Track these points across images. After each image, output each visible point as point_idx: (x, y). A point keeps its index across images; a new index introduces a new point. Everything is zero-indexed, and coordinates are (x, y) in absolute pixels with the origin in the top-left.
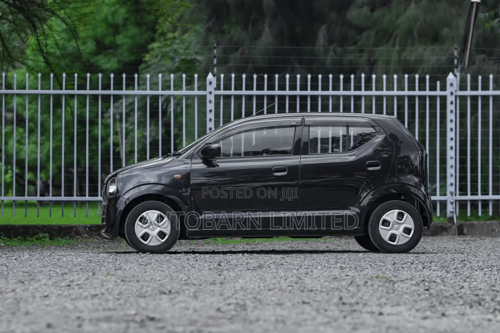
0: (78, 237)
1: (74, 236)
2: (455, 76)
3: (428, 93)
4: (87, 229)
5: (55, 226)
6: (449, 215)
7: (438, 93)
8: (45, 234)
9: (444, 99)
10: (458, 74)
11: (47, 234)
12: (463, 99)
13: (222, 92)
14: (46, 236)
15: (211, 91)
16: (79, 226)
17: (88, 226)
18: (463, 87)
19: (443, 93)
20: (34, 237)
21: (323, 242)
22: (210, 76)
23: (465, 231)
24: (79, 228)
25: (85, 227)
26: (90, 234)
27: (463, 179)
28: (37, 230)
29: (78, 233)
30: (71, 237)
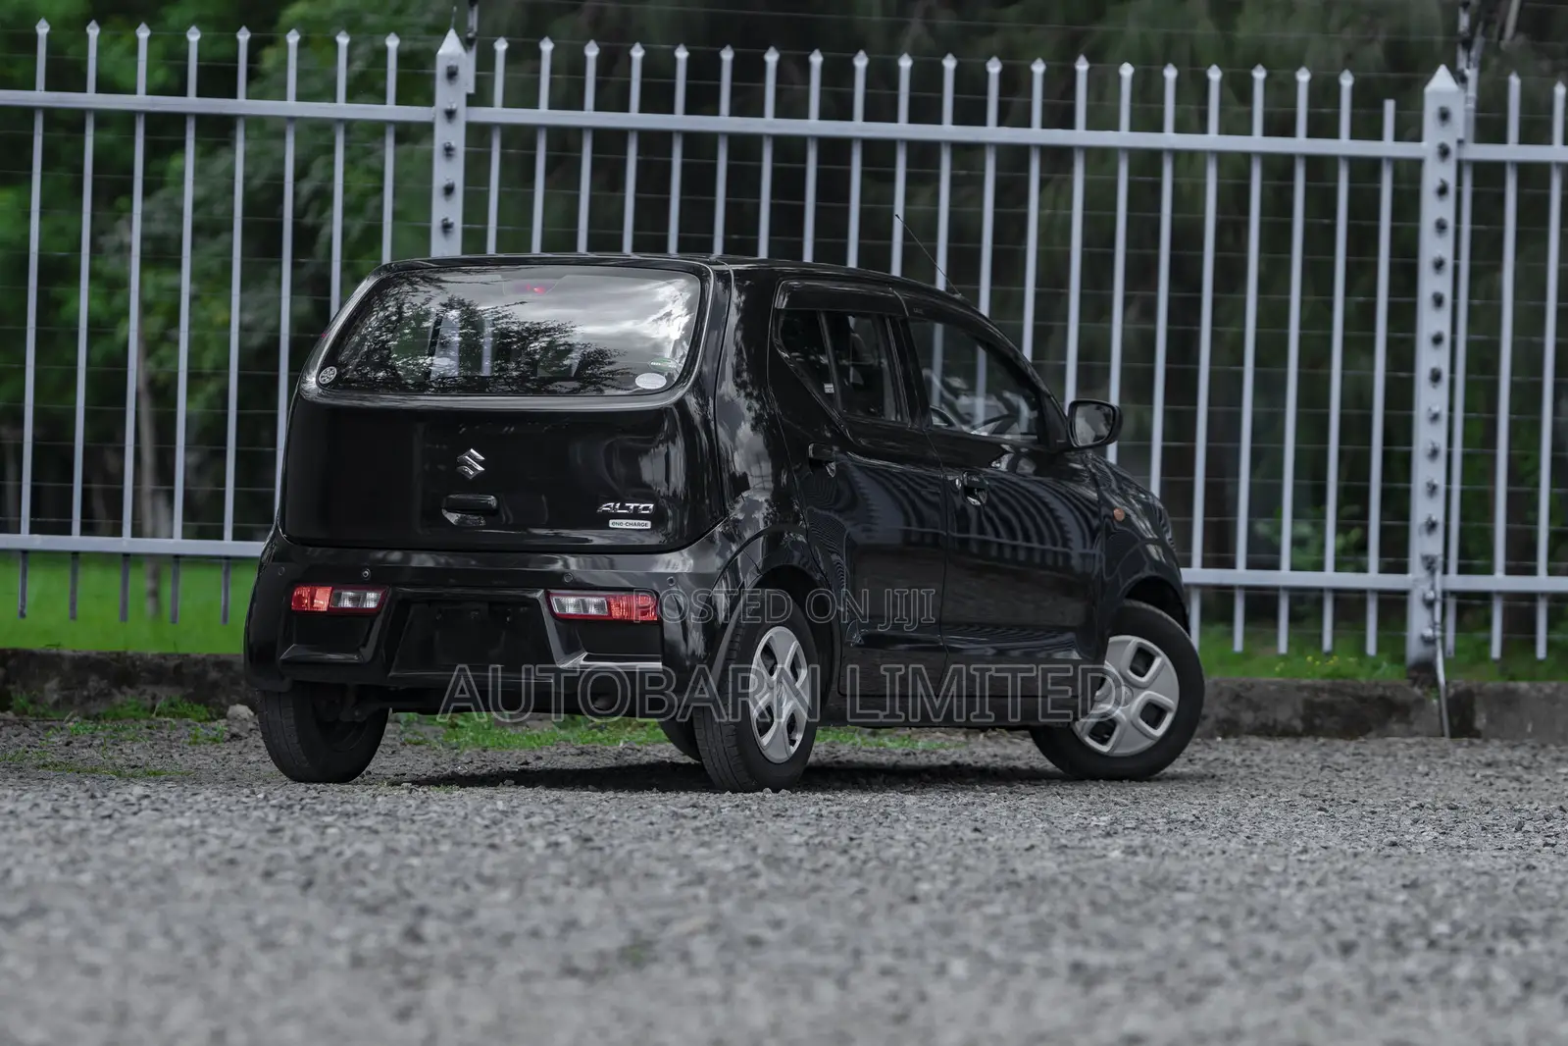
2: (1461, 79)
3: (1344, 145)
6: (1414, 650)
7: (1388, 147)
9: (1409, 174)
10: (1471, 74)
12: (1488, 175)
13: (497, 113)
15: (453, 107)
18: (1489, 128)
19: (1406, 150)
22: (451, 47)
23: (1481, 722)
27: (1476, 505)
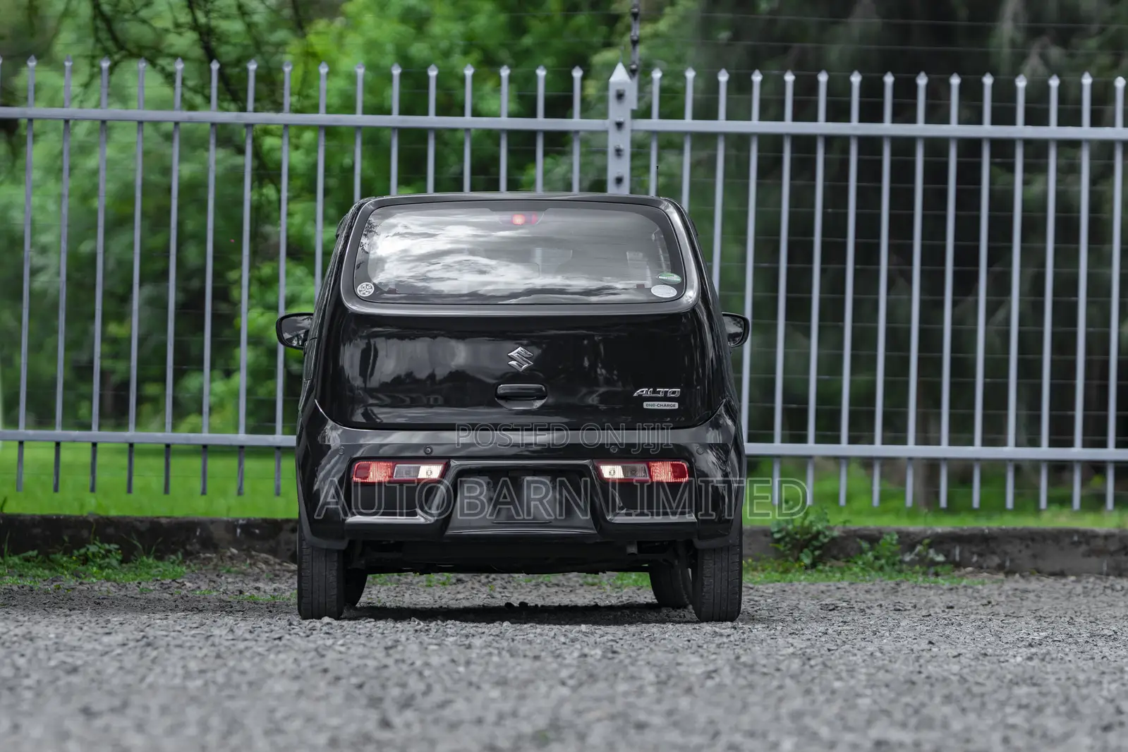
0: (208, 555)
1: (199, 553)
4: (239, 531)
5: (142, 521)
8: (107, 546)
11: (113, 546)
13: (655, 124)
14: (109, 551)
15: (622, 120)
16: (213, 522)
17: (241, 522)
20: (76, 552)
21: (945, 587)
22: (619, 76)
24: (212, 528)
25: (231, 526)
26: (245, 547)
28: (85, 533)
29: (209, 543)
30: (188, 555)
